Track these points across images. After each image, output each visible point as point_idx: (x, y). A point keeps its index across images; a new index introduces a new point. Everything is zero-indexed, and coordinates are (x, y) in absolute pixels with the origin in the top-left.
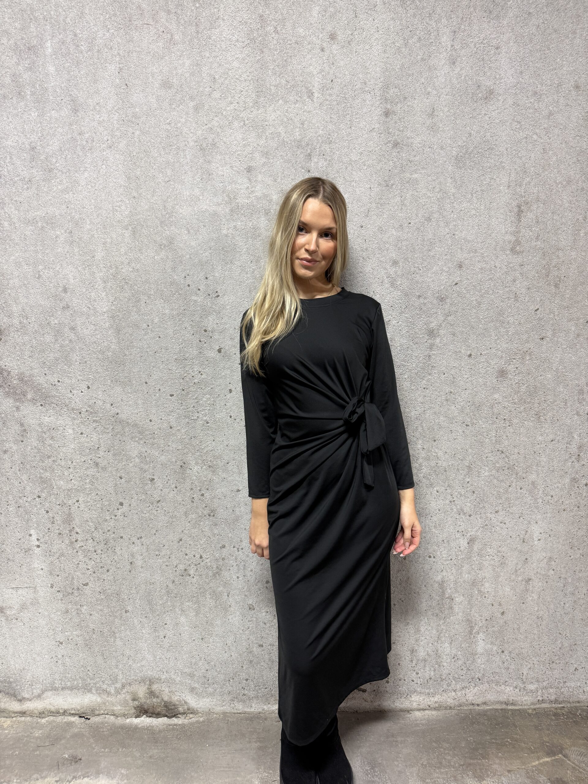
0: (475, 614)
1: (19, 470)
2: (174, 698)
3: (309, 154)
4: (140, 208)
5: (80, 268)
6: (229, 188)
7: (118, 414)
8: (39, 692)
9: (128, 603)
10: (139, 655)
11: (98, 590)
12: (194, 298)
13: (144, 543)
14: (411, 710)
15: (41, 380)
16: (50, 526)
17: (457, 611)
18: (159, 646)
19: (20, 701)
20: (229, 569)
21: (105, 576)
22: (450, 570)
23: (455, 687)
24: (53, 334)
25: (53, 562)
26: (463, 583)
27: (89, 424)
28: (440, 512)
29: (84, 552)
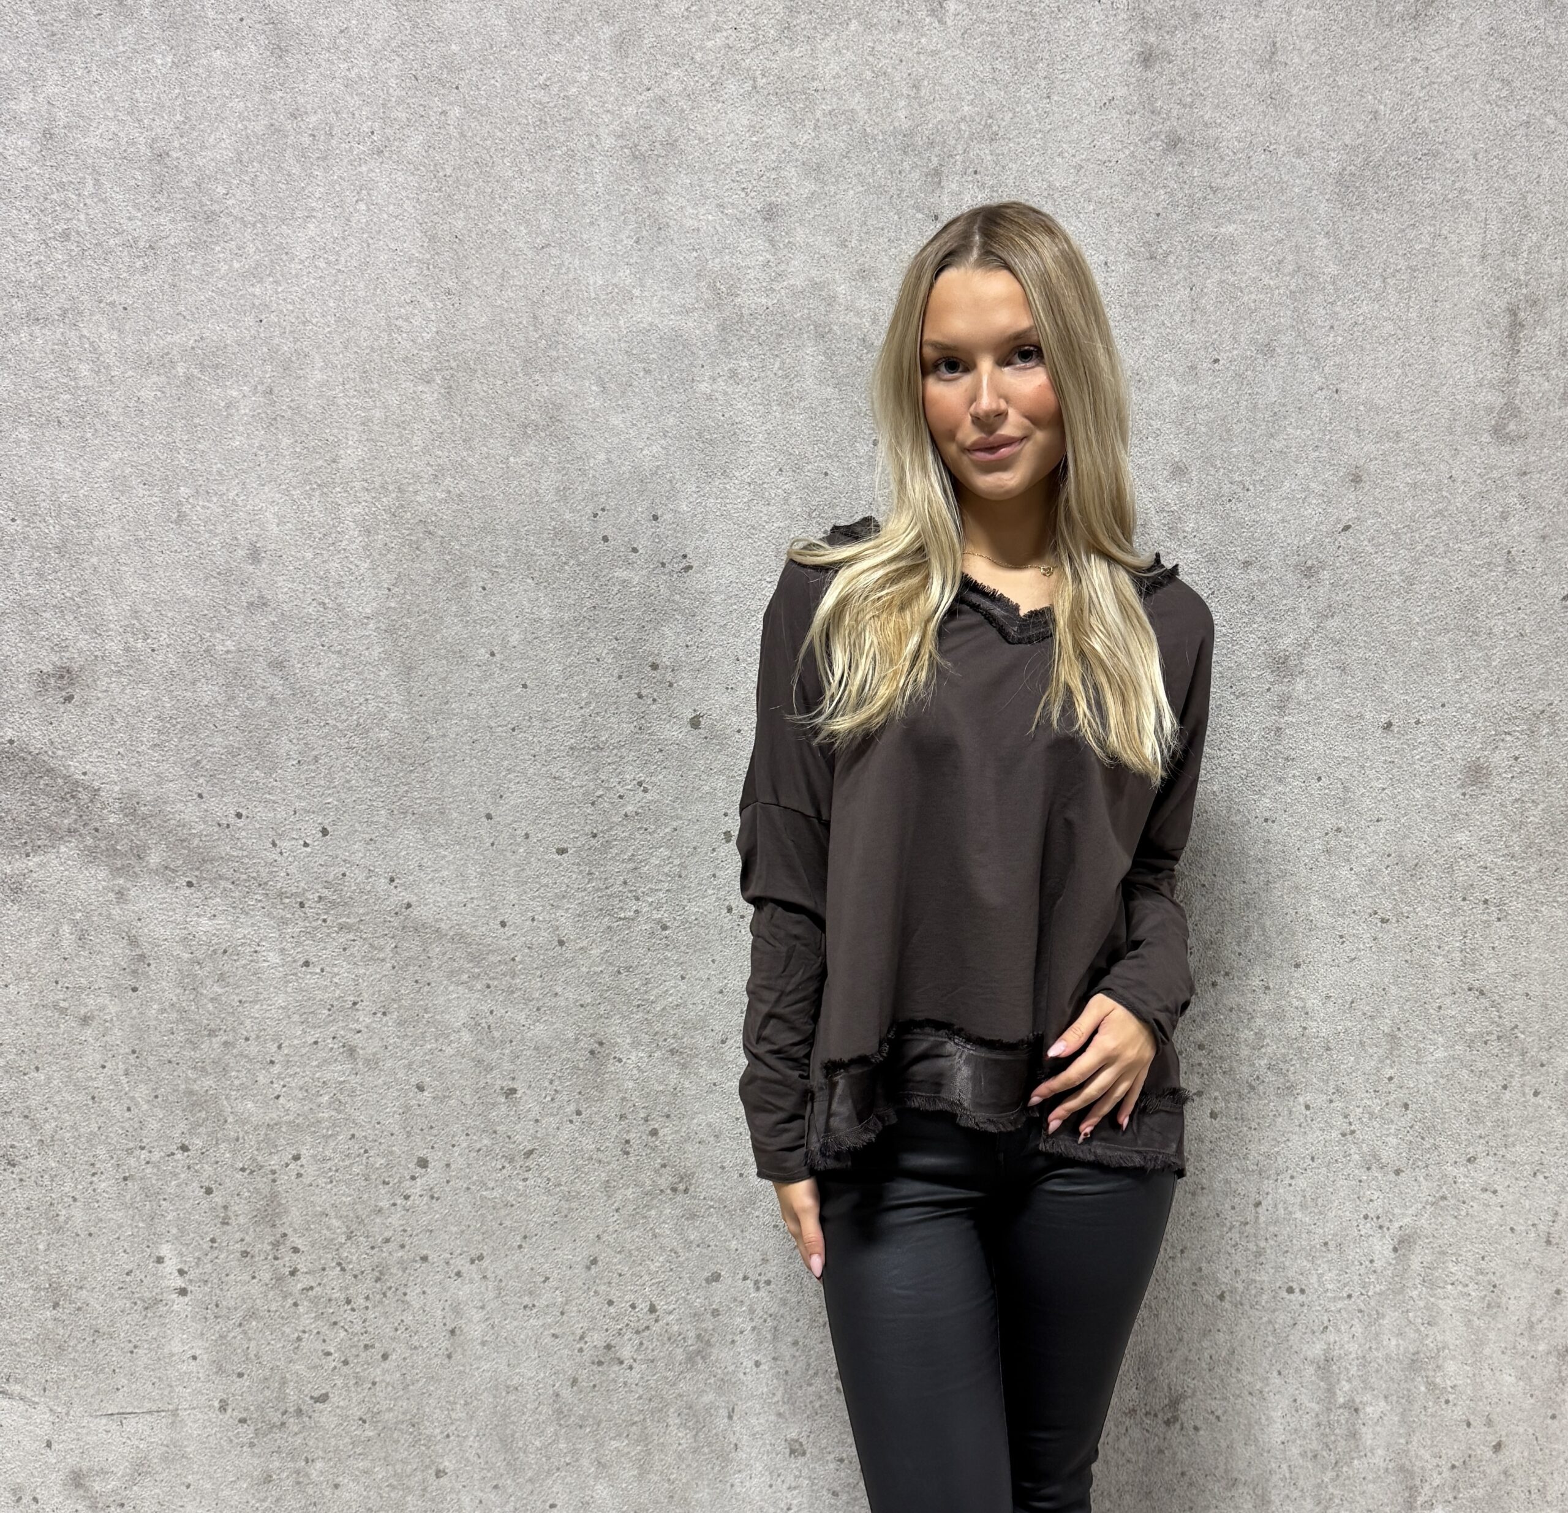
0: (1422, 1452)
1: (126, 1073)
3: (935, 170)
4: (465, 321)
5: (296, 493)
6: (714, 264)
7: (409, 906)
9: (443, 1449)
11: (357, 1412)
12: (621, 573)
13: (488, 1274)
15: (189, 812)
16: (216, 1232)
20: (733, 1342)
21: (379, 1371)
22: (1347, 1327)
24: (221, 681)
25: (225, 1337)
26: (1384, 1364)
27: (328, 935)
28: (1315, 1165)
29: (316, 1305)
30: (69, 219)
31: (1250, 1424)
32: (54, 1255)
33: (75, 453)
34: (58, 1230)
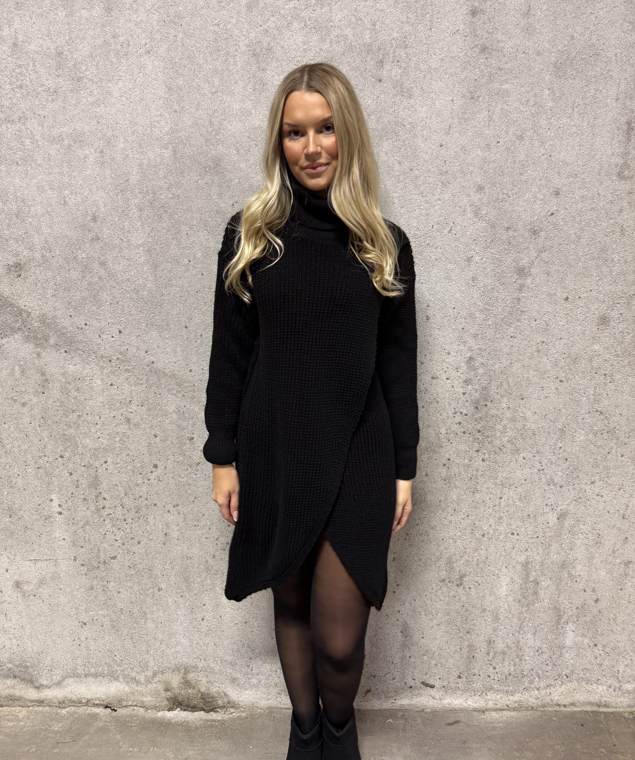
1: (40, 426)
2: (213, 689)
3: (381, 60)
4: (182, 123)
5: (112, 194)
7: (153, 362)
8: (58, 678)
9: (161, 580)
10: (173, 640)
11: (127, 564)
13: (181, 512)
14: (486, 710)
15: (66, 323)
16: (74, 490)
17: (542, 597)
18: (196, 629)
19: (37, 688)
21: (136, 548)
22: (536, 549)
23: (538, 684)
24: (80, 270)
25: (76, 532)
26: (551, 565)
27: (121, 373)
28: (526, 482)
29: (112, 521)
30: (22, 80)
31: (492, 587)
32: (10, 497)
33: (23, 176)
34: (12, 487)
